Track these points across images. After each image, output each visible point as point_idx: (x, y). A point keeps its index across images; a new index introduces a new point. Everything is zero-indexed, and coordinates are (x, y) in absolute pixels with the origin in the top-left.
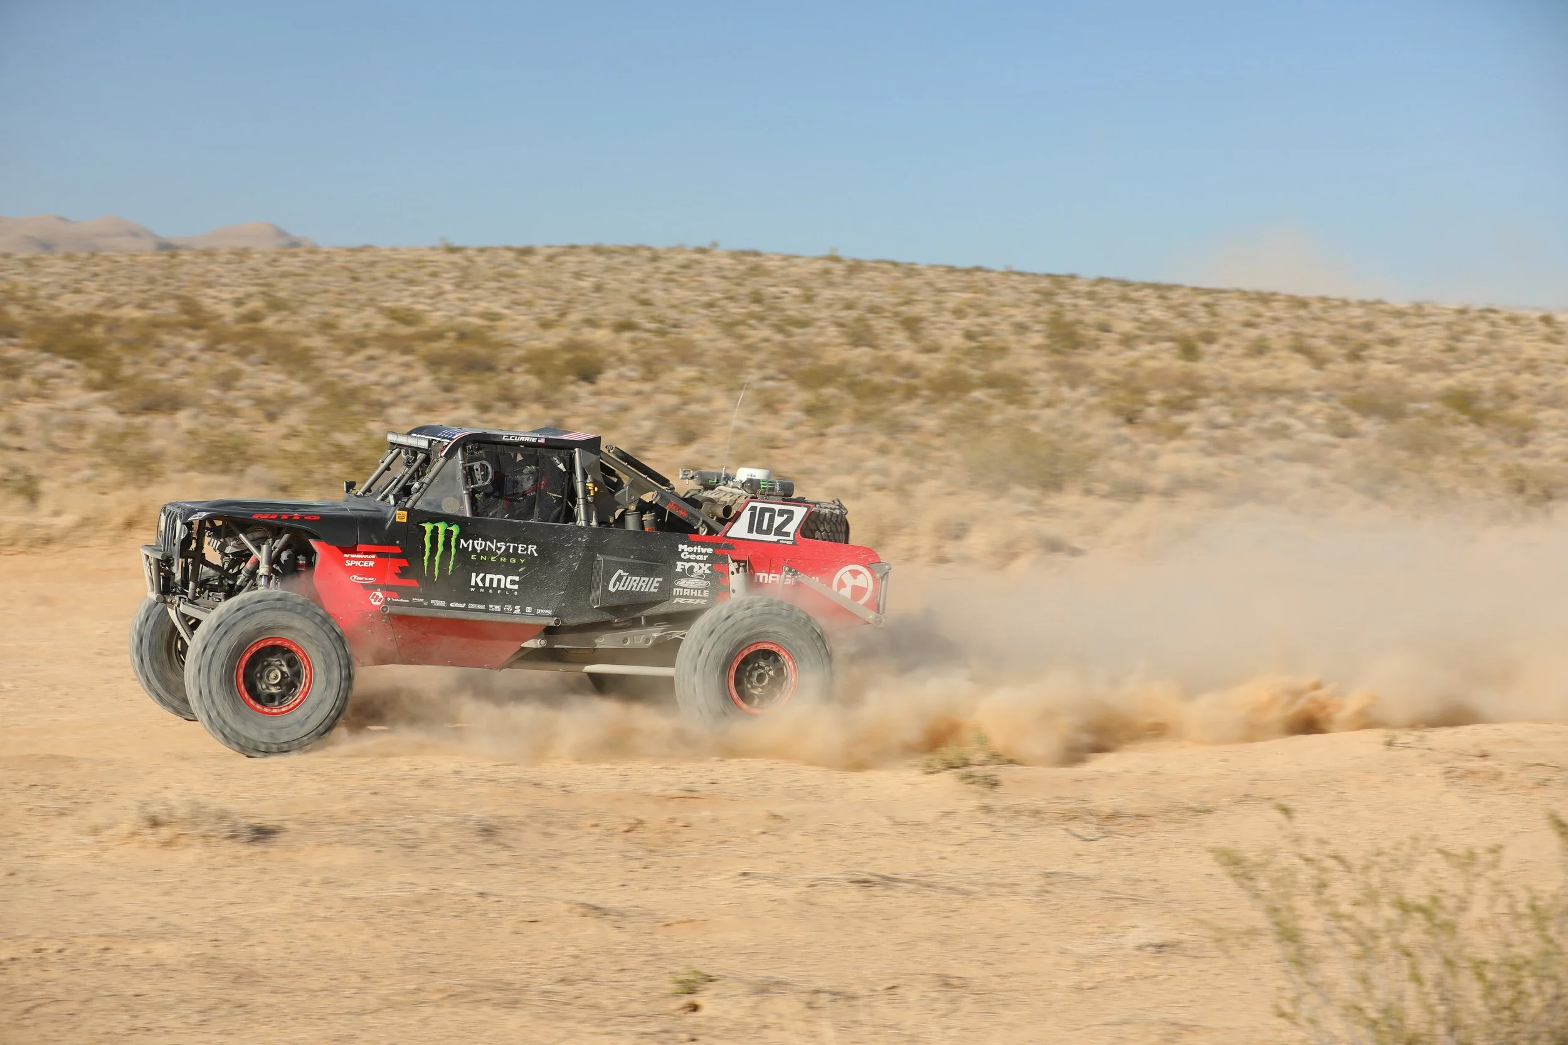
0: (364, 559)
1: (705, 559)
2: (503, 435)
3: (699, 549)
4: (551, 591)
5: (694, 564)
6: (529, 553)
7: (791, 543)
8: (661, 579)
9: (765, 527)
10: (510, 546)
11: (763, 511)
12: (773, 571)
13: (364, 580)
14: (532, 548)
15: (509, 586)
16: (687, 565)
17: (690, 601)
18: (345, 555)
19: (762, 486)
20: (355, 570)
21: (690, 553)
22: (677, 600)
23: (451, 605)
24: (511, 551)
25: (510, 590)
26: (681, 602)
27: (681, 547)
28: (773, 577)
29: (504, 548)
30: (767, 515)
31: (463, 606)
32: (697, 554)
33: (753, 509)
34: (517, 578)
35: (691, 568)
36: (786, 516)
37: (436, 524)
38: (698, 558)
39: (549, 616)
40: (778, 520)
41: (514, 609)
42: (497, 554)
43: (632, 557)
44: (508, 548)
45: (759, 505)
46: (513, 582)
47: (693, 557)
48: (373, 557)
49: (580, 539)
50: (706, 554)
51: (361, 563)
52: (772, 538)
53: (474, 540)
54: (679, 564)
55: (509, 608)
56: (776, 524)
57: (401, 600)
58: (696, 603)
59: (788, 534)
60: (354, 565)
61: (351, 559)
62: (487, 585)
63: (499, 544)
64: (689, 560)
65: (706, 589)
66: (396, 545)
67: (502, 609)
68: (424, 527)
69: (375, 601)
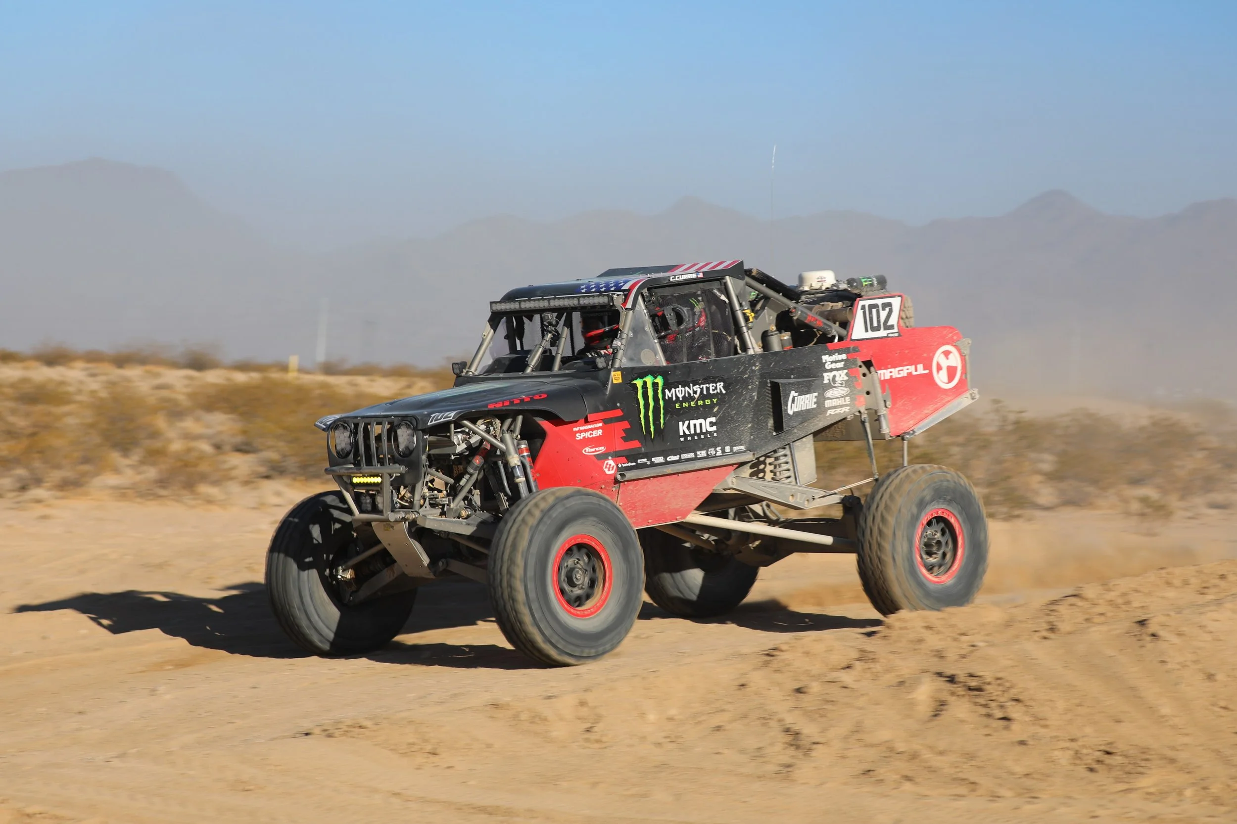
0: (592, 430)
1: (842, 366)
2: (669, 277)
3: (836, 357)
4: (741, 426)
5: (834, 373)
6: (719, 391)
7: (896, 335)
8: (816, 394)
9: (875, 324)
10: (703, 387)
11: (871, 307)
12: (889, 366)
13: (596, 451)
14: (720, 385)
15: (710, 429)
16: (831, 375)
17: (838, 411)
18: (575, 429)
19: (864, 284)
20: (587, 442)
21: (832, 362)
22: (829, 412)
23: (668, 459)
24: (705, 392)
25: (711, 433)
26: (832, 413)
27: (825, 358)
28: (891, 372)
29: (699, 391)
30: (874, 311)
31: (676, 458)
32: (836, 362)
33: (863, 307)
34: (713, 419)
35: (834, 376)
36: (887, 309)
37: (645, 379)
38: (838, 367)
39: (744, 452)
40: (883, 314)
41: (716, 451)
42: (695, 398)
43: (792, 376)
44: (702, 389)
45: (867, 303)
46: (712, 424)
47: (833, 366)
48: (600, 425)
49: (754, 368)
50: (842, 360)
51: (591, 434)
52: (882, 333)
53: (675, 388)
54: (825, 375)
55: (712, 451)
56: (883, 319)
57: (630, 464)
58: (842, 412)
59: (892, 327)
60: (584, 437)
61: (580, 432)
62: (692, 432)
63: (694, 388)
64: (832, 370)
65: (847, 396)
66: (618, 408)
67: (707, 454)
68: (636, 384)
69: (609, 470)
